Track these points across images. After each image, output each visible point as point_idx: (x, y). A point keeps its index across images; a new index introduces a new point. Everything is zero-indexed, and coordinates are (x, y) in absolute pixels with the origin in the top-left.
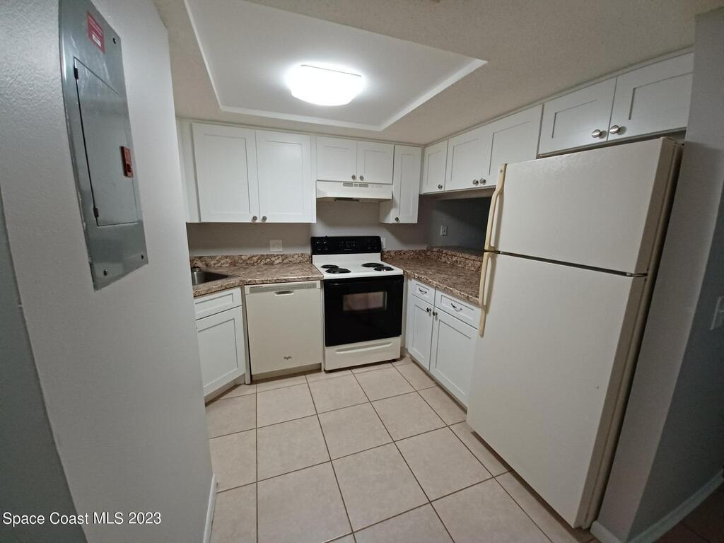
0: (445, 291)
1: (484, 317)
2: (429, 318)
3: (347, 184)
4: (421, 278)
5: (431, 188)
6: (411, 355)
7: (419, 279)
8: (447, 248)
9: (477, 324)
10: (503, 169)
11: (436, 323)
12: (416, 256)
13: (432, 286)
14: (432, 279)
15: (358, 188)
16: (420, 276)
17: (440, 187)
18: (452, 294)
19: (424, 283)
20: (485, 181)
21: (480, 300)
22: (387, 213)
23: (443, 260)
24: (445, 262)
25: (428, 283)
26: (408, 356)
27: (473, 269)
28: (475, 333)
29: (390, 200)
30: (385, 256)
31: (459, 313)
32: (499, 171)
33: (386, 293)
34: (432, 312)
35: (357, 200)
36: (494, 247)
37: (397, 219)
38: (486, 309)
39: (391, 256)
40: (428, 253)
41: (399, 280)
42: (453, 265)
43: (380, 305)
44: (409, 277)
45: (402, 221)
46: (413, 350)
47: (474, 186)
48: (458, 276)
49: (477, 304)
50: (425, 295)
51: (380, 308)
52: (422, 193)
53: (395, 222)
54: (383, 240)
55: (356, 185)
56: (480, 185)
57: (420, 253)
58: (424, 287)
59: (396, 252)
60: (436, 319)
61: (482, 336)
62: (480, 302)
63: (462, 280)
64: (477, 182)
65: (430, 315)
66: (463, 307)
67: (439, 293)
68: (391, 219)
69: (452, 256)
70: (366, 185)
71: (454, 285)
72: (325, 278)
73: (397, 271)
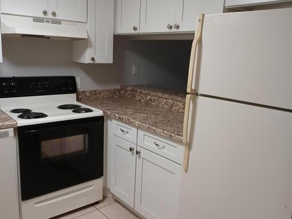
0: (148, 130)
1: (187, 154)
2: (132, 157)
3: (37, 20)
4: (123, 119)
5: (126, 29)
6: (113, 194)
7: (120, 119)
8: (141, 86)
9: (181, 160)
10: (201, 19)
11: (139, 161)
12: (111, 95)
13: (134, 126)
14: (133, 119)
15: (50, 24)
16: (121, 117)
17: (135, 29)
18: (155, 133)
19: (126, 123)
20: (178, 27)
21: (184, 138)
22: (82, 52)
23: (138, 98)
24: (140, 101)
25: (130, 124)
26: (110, 196)
27: (166, 106)
28: (180, 169)
29: (85, 39)
30: (80, 97)
31: (162, 150)
32: (197, 20)
33: (87, 135)
34: (135, 151)
35: (48, 38)
36: (195, 90)
37: (93, 59)
38: (189, 146)
39: (86, 96)
40: (122, 92)
41: (99, 121)
42: (147, 103)
43: (81, 148)
44: (110, 118)
45: (97, 61)
46: (116, 189)
47: (168, 31)
48: (156, 115)
49: (180, 142)
50: (127, 135)
51: (81, 151)
52: (116, 33)
53: (91, 62)
54: (78, 80)
55: (48, 22)
56: (174, 30)
57: (114, 92)
58: (126, 127)
59: (91, 92)
60: (140, 157)
61: (186, 171)
62: (184, 140)
63: (160, 118)
64: (171, 27)
65: (133, 154)
66: (166, 145)
67: (141, 133)
68: (86, 59)
69: (146, 94)
70: (58, 22)
71: (155, 124)
72: (19, 125)
73: (97, 112)
